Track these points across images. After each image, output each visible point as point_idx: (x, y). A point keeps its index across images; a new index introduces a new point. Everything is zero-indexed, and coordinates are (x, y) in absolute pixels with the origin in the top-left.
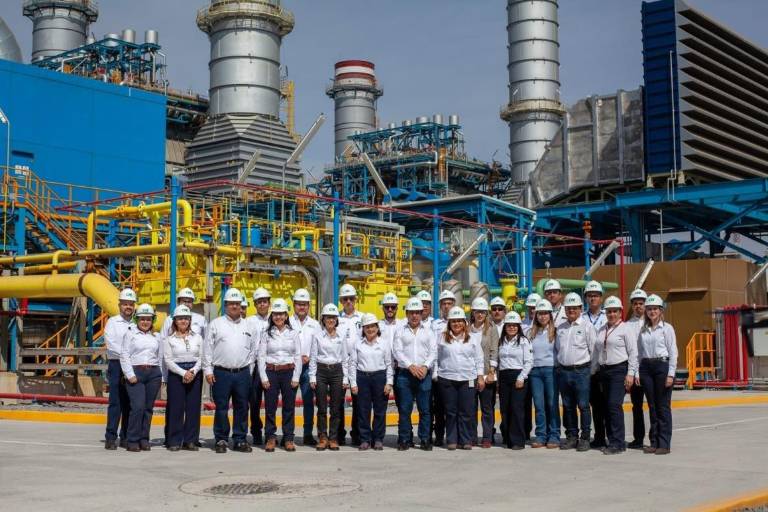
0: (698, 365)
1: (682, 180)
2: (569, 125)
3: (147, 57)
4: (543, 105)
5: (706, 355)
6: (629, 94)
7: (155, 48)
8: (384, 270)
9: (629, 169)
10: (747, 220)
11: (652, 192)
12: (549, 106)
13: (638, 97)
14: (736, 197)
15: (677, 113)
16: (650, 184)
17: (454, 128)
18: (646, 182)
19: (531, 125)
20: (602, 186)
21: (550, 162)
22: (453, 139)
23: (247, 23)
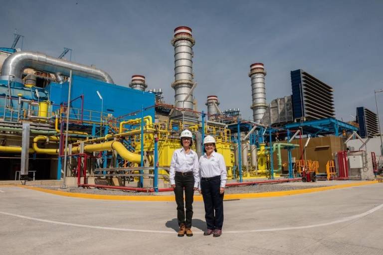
0: (330, 172)
1: (305, 119)
2: (271, 106)
3: (159, 95)
4: (261, 105)
5: (332, 168)
6: (287, 97)
7: (161, 93)
8: (221, 139)
9: (289, 118)
10: (323, 131)
11: (296, 123)
12: (263, 105)
13: (290, 98)
14: (321, 124)
15: (302, 101)
16: (295, 121)
17: (238, 112)
18: (294, 121)
19: (258, 110)
20: (281, 123)
21: (266, 117)
22: (238, 114)
23: (184, 85)
